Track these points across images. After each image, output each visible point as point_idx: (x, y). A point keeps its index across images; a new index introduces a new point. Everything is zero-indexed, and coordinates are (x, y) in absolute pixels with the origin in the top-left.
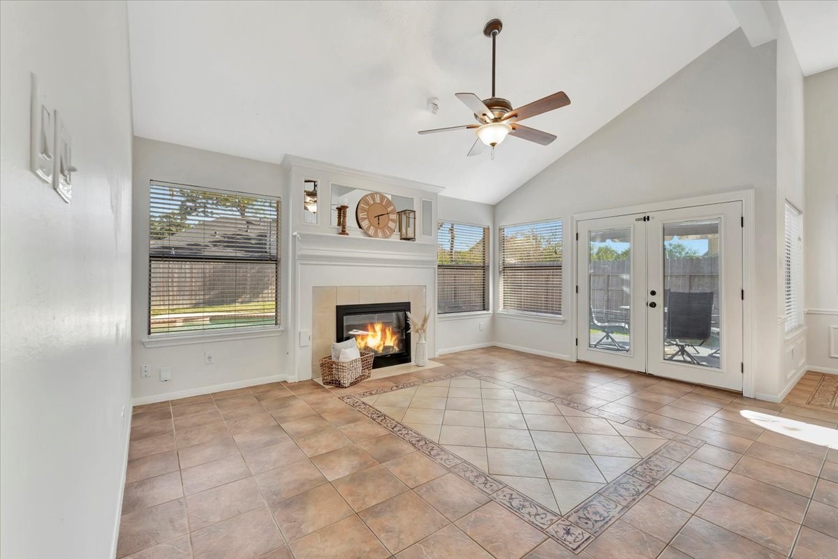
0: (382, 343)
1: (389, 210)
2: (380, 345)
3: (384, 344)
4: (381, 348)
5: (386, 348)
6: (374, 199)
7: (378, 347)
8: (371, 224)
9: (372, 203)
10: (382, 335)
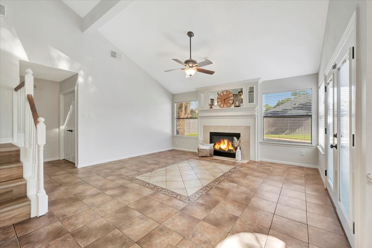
0: (227, 147)
1: (230, 96)
2: (227, 148)
3: (228, 148)
4: (227, 150)
5: (229, 150)
6: (223, 93)
7: (225, 149)
8: (222, 103)
9: (222, 95)
10: (227, 144)
